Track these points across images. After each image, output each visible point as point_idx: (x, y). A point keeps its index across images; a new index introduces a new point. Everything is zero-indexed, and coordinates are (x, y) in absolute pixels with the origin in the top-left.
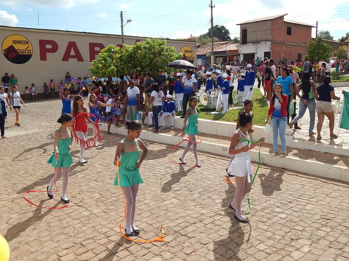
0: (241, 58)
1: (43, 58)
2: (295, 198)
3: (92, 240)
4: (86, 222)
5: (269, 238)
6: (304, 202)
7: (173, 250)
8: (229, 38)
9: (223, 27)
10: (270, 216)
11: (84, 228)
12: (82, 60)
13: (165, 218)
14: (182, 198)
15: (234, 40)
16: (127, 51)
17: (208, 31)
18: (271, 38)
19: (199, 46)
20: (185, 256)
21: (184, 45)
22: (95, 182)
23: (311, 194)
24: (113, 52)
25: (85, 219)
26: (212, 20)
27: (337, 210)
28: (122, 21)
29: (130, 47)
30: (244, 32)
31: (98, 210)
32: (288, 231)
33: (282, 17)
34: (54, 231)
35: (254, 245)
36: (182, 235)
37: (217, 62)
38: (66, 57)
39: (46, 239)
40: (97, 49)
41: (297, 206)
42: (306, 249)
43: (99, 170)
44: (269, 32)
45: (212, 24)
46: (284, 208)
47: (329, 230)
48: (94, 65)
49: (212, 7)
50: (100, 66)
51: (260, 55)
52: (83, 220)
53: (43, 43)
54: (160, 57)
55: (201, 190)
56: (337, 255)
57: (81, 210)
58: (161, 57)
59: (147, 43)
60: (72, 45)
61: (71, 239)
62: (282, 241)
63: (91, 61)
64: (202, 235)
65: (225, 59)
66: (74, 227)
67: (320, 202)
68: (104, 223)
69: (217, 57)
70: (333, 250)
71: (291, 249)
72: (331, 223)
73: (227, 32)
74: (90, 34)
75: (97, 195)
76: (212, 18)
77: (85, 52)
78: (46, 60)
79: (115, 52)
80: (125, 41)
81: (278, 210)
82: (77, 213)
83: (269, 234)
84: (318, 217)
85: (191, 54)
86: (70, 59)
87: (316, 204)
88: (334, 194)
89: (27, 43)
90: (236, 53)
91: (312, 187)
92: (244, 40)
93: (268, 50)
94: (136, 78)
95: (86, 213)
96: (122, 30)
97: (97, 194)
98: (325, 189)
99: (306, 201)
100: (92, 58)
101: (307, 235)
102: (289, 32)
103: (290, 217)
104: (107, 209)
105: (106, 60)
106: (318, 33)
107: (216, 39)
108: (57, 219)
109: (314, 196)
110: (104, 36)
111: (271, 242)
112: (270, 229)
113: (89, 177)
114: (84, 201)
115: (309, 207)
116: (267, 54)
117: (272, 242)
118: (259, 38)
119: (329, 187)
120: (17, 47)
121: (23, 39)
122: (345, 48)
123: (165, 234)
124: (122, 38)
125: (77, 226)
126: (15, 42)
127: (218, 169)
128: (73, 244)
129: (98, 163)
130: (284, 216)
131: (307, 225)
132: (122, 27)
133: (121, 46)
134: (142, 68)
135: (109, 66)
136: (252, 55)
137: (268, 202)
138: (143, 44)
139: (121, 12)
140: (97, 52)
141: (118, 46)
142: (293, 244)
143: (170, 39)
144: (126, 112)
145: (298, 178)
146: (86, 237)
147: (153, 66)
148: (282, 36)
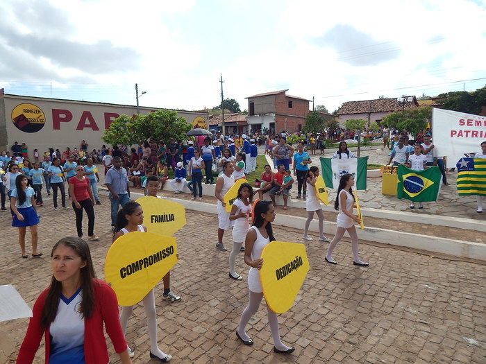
0: (250, 128)
1: (56, 126)
7: (176, 310)
8: (239, 110)
9: (234, 100)
12: (98, 130)
15: (243, 112)
16: (140, 121)
17: (219, 104)
18: (275, 110)
19: (212, 117)
20: (188, 314)
21: (196, 116)
24: (126, 122)
26: (222, 93)
28: (137, 93)
29: (143, 116)
30: (252, 105)
33: (284, 92)
38: (81, 126)
40: (111, 118)
44: (273, 105)
45: (223, 98)
47: (318, 279)
49: (222, 82)
51: (266, 125)
55: (207, 250)
56: (325, 302)
58: (173, 126)
59: (159, 113)
60: (87, 115)
64: (205, 293)
65: (235, 128)
70: (321, 298)
73: (237, 105)
74: (106, 105)
77: (100, 122)
78: (59, 129)
80: (140, 111)
85: (204, 124)
89: (39, 112)
90: (245, 124)
92: (252, 112)
93: (273, 121)
96: (137, 100)
100: (107, 126)
102: (290, 106)
105: (118, 129)
106: (315, 106)
107: (228, 111)
110: (120, 107)
116: (272, 125)
118: (265, 111)
120: (27, 115)
121: (34, 108)
122: (337, 119)
124: (137, 108)
126: (26, 111)
132: (137, 98)
134: (155, 136)
136: (259, 126)
138: (155, 114)
139: (136, 84)
140: (111, 122)
143: (184, 111)
147: (165, 135)
148: (285, 109)
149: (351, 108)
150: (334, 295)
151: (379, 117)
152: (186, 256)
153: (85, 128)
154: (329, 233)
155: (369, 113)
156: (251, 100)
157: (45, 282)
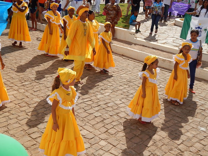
36: (36, 82)
123: (25, 81)
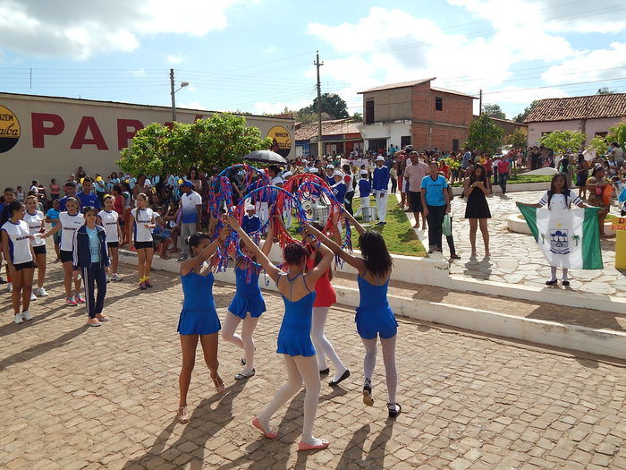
0: (366, 146)
1: (38, 143)
2: (453, 371)
3: (119, 455)
4: (108, 424)
5: (415, 439)
6: (468, 377)
8: (346, 114)
9: (336, 96)
10: (415, 402)
11: (106, 434)
12: (106, 148)
13: (244, 412)
14: (273, 376)
15: (353, 118)
16: (181, 134)
17: (312, 103)
18: (411, 115)
19: (298, 127)
21: (274, 124)
22: (125, 354)
23: (480, 363)
24: (157, 135)
25: (107, 419)
26: (319, 85)
27: (519, 388)
28: (173, 84)
29: (185, 127)
30: (369, 105)
31: (130, 402)
32: (445, 426)
33: (427, 83)
34: (53, 441)
35: (391, 452)
37: (328, 153)
38: (78, 142)
39: (39, 455)
40: (130, 129)
41: (459, 384)
42: (474, 454)
43: (132, 332)
44: (408, 106)
45: (319, 92)
46: (438, 387)
47: (508, 421)
48: (125, 155)
49: (318, 65)
50: (136, 157)
51: (395, 141)
52: (103, 419)
53: (37, 119)
54: (235, 143)
56: (522, 463)
57: (101, 402)
58: (237, 143)
59: (214, 121)
60: (88, 122)
61: (82, 455)
62: (437, 444)
63: (120, 149)
65: (340, 146)
66: (88, 434)
67: (493, 376)
68: (140, 424)
69: (328, 143)
70: (515, 455)
71: (449, 456)
72: (512, 410)
73: (343, 105)
74: (120, 105)
75: (128, 377)
76: (319, 82)
77: (111, 136)
78: (43, 147)
79: (161, 136)
80: (178, 116)
81: (428, 391)
82: (93, 407)
83: (415, 433)
84: (490, 401)
86: (84, 146)
87: (487, 379)
88: (515, 363)
89: (11, 118)
90: (357, 138)
91: (480, 351)
92: (370, 117)
93: (407, 134)
94: (197, 178)
95: (110, 408)
96: (173, 98)
97: (128, 375)
98: (500, 355)
99: (472, 375)
100: (122, 143)
101: (475, 430)
102: (439, 107)
103: (448, 403)
104: (146, 400)
105: (145, 148)
106: (483, 107)
107: (325, 115)
108: (58, 419)
109: (483, 366)
110: (143, 108)
111: (418, 446)
112: (416, 424)
113: (114, 344)
114: (107, 387)
115: (476, 384)
116: (405, 140)
117: (421, 445)
118: (393, 115)
119: (507, 351)
121: (3, 112)
122: (523, 131)
124: (174, 112)
125: (92, 432)
127: (332, 327)
128: (86, 463)
129: (131, 320)
130: (437, 401)
131: (473, 415)
132: (173, 93)
133: (171, 125)
134: (207, 161)
135: (151, 159)
136: (382, 142)
137: (412, 379)
138: (207, 123)
139: (172, 70)
140: (132, 135)
141: (166, 124)
142: (452, 446)
143: (251, 115)
144: (179, 234)
145: (458, 337)
146: (110, 449)
147: (223, 158)
148: (429, 111)
149: (548, 111)
150: (538, 452)
151: (600, 127)
152: (268, 371)
153: (84, 145)
154: (520, 338)
155: (584, 120)
156: (367, 96)
157: (34, 410)
